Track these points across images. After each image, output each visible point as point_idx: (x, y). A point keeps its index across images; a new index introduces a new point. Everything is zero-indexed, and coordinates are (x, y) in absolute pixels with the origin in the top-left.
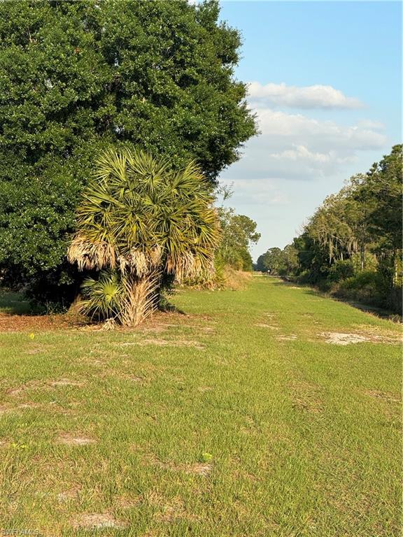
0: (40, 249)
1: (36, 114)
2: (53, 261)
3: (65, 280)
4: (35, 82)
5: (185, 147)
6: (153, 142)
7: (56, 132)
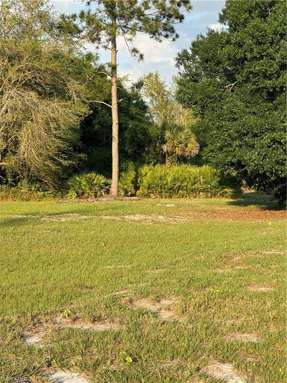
0: (277, 162)
1: (272, 66)
4: (271, 43)
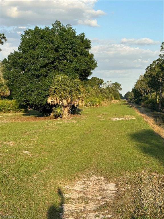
0: (40, 100)
1: (37, 67)
2: (44, 103)
3: (48, 108)
4: (37, 59)
5: (75, 73)
6: (67, 72)
7: (43, 70)
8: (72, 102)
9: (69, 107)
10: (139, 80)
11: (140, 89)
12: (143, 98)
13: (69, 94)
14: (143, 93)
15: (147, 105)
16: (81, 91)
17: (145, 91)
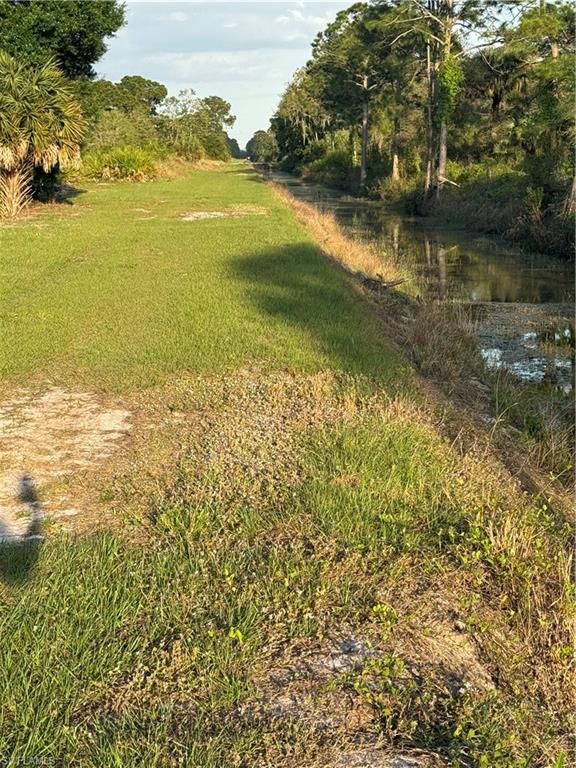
5: (41, 45)
6: (11, 41)
8: (35, 156)
9: (23, 173)
10: (293, 86)
11: (297, 120)
12: (308, 149)
13: (22, 125)
14: (307, 132)
15: (322, 173)
16: (67, 114)
17: (313, 127)
